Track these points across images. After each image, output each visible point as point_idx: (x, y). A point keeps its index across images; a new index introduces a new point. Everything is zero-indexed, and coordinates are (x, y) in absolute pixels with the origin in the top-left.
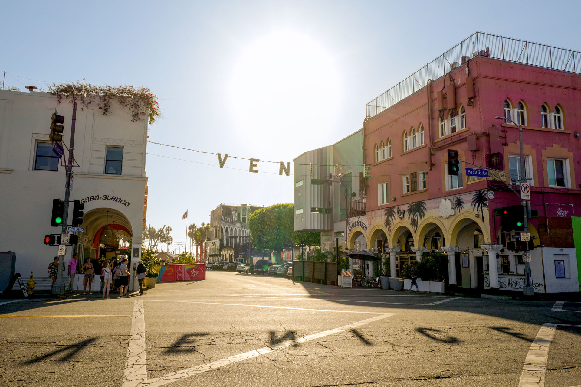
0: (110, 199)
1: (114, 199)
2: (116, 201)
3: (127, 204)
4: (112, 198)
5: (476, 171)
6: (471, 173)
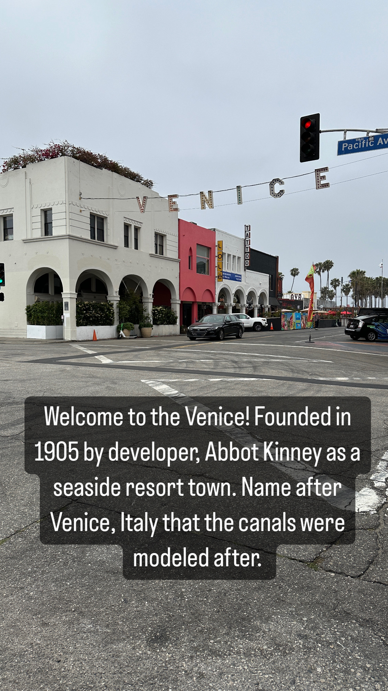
5: (362, 141)
6: (350, 148)
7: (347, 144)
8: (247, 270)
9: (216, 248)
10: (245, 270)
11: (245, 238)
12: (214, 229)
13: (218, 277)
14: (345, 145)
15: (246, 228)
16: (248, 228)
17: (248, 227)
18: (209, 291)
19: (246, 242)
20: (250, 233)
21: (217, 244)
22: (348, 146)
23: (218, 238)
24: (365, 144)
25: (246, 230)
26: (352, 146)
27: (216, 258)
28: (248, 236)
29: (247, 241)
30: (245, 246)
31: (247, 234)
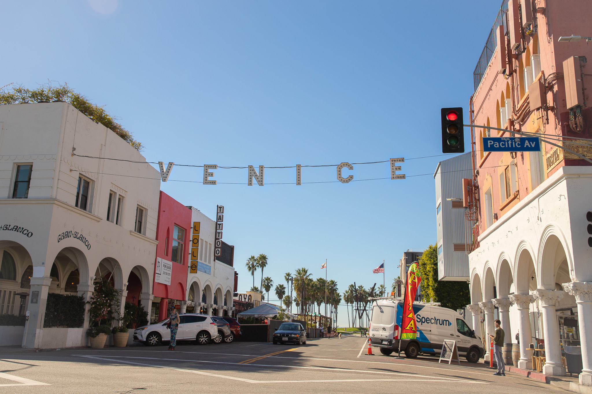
0: (11, 230)
1: (16, 229)
2: (18, 231)
3: (29, 234)
4: (14, 228)
5: (508, 141)
6: (496, 146)
7: (493, 142)
8: (216, 261)
9: (192, 230)
10: (214, 261)
11: (217, 221)
12: (190, 208)
13: (192, 267)
14: (491, 142)
15: (219, 209)
16: (220, 209)
17: (222, 209)
18: (180, 284)
19: (218, 226)
20: (223, 215)
21: (192, 226)
22: (494, 144)
23: (194, 219)
24: (512, 144)
25: (219, 212)
26: (498, 144)
27: (191, 243)
28: (220, 218)
29: (220, 225)
30: (216, 230)
31: (220, 216)
